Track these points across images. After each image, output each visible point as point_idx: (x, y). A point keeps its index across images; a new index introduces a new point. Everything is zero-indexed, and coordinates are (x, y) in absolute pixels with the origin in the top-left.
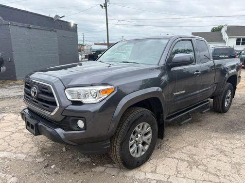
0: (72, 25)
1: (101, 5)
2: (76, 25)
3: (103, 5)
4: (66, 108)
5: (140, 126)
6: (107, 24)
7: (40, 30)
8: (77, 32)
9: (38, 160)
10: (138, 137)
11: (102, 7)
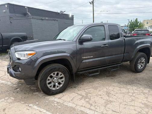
0: (70, 16)
1: (90, 2)
2: (73, 16)
3: (91, 2)
4: (15, 61)
5: (55, 73)
6: (93, 14)
7: (48, 21)
8: (73, 20)
9: (14, 86)
10: (54, 79)
11: (91, 3)
